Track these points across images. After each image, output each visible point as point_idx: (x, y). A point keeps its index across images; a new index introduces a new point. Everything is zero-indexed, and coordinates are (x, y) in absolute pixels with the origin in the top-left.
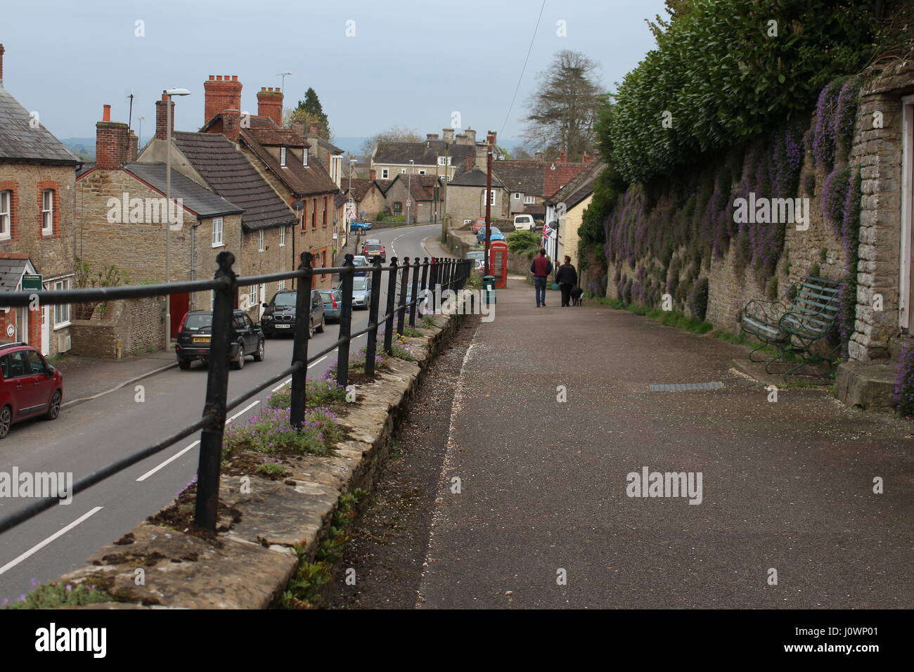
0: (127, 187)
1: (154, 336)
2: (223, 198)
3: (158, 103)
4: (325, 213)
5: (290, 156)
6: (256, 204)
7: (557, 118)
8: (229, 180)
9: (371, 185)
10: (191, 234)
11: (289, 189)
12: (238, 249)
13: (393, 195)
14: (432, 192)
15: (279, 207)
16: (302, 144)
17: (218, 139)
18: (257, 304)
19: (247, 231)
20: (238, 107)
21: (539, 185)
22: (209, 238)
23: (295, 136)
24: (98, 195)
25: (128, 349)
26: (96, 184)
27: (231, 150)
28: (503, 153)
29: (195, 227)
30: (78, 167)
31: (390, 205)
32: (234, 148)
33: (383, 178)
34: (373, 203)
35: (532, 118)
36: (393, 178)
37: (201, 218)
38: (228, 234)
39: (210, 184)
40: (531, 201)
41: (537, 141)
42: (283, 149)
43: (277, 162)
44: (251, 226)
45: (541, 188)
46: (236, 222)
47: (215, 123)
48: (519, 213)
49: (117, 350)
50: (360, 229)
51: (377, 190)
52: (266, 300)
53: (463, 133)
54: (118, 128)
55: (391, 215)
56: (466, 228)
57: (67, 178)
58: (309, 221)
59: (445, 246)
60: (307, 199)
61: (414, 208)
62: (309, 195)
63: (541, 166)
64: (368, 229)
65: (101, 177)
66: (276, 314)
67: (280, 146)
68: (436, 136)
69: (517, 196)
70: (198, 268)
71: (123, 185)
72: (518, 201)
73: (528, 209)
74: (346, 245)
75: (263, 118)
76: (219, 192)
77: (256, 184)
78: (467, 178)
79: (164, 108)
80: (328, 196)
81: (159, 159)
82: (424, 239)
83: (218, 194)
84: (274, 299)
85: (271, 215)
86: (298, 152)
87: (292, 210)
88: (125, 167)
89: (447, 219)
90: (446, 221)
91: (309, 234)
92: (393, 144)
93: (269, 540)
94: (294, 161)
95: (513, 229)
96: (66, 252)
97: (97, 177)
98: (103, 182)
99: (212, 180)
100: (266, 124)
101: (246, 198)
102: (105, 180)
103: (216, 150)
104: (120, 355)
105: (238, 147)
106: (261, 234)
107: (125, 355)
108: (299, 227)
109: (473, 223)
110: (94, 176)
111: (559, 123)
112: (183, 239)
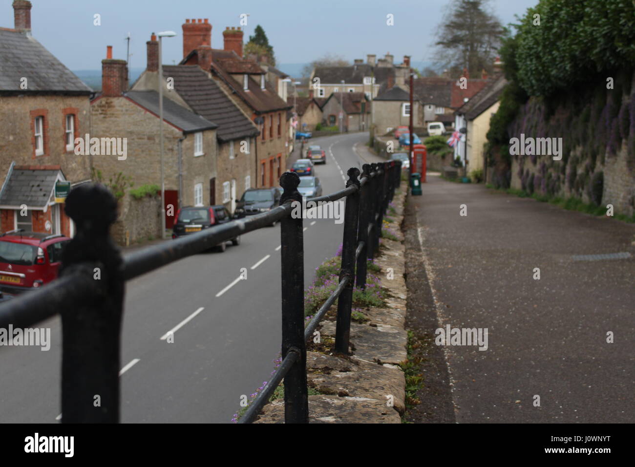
0: (127, 110)
1: (153, 227)
2: (201, 117)
3: (148, 43)
4: (279, 127)
5: (251, 81)
6: (226, 120)
7: (459, 43)
8: (205, 102)
9: (311, 102)
10: (178, 146)
11: (251, 107)
12: (214, 157)
13: (329, 110)
14: (360, 106)
15: (244, 122)
16: (260, 72)
17: (194, 70)
18: (229, 200)
19: (221, 143)
20: (209, 43)
21: (447, 98)
22: (192, 149)
23: (254, 65)
24: (104, 117)
25: (134, 238)
26: (103, 108)
27: (204, 78)
28: (416, 73)
29: (181, 141)
30: (92, 96)
31: (326, 118)
32: (207, 76)
33: (319, 96)
34: (312, 117)
35: (439, 43)
36: (328, 96)
37: (186, 133)
38: (206, 146)
39: (191, 106)
40: (441, 111)
41: (444, 62)
42: (246, 77)
43: (241, 86)
44: (224, 138)
45: (449, 100)
46: (212, 136)
47: (192, 57)
48: (431, 122)
49: (126, 239)
50: (303, 138)
51: (315, 106)
52: (237, 196)
53: (383, 58)
54: (119, 64)
55: (327, 126)
56: (390, 135)
57: (84, 106)
58: (267, 133)
59: (372, 150)
60: (265, 115)
61: (345, 120)
62: (267, 112)
63: (449, 83)
64: (309, 138)
65: (107, 103)
66: (246, 207)
67: (243, 73)
68: (361, 61)
69: (430, 108)
70: (185, 173)
71: (124, 109)
72: (430, 111)
73: (439, 118)
74: (293, 151)
75: (229, 52)
76: (199, 112)
77: (225, 105)
78: (389, 94)
79: (153, 47)
80: (281, 112)
81: (150, 87)
82: (355, 145)
83: (197, 114)
84: (244, 196)
85: (239, 129)
86: (256, 78)
87: (254, 125)
88: (126, 95)
89: (373, 129)
90: (374, 129)
91: (268, 143)
92: (327, 69)
93: (382, 361)
94: (254, 85)
95: (427, 135)
96: (84, 163)
97: (104, 103)
98: (109, 107)
99: (192, 103)
100: (230, 56)
101: (218, 116)
102: (109, 105)
103: (193, 79)
104: (128, 243)
105: (210, 76)
106: (232, 144)
107: (132, 243)
108: (260, 138)
109: (395, 131)
110: (101, 102)
111: (461, 47)
112: (172, 150)
